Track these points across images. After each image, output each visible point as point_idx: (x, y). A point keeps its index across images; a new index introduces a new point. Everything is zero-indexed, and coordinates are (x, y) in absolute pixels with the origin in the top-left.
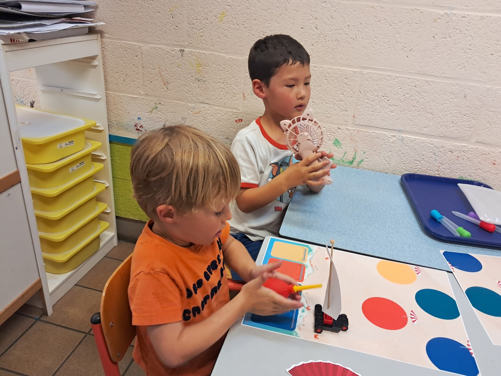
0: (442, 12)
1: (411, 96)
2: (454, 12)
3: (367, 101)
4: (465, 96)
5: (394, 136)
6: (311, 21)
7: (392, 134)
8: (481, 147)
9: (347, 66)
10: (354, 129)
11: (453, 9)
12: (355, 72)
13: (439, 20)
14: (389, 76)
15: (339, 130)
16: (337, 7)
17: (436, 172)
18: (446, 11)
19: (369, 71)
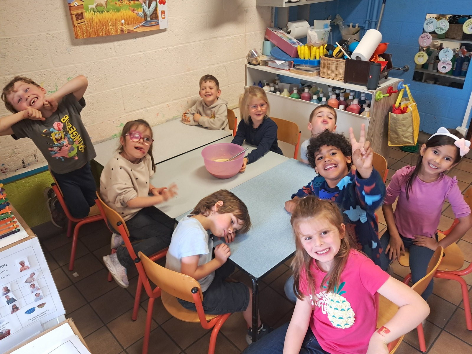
0: (142, 53)
1: (144, 91)
2: (145, 52)
3: (127, 100)
4: (162, 84)
5: (144, 111)
6: (90, 73)
7: (142, 110)
8: (174, 101)
9: (113, 88)
10: (127, 115)
11: (145, 51)
12: (118, 89)
13: (142, 57)
14: (132, 86)
15: (121, 118)
16: (100, 63)
17: (165, 119)
18: (143, 53)
19: (123, 87)
